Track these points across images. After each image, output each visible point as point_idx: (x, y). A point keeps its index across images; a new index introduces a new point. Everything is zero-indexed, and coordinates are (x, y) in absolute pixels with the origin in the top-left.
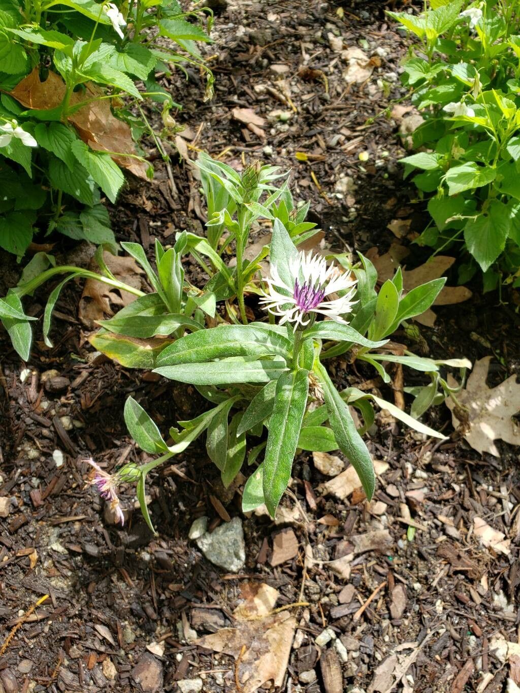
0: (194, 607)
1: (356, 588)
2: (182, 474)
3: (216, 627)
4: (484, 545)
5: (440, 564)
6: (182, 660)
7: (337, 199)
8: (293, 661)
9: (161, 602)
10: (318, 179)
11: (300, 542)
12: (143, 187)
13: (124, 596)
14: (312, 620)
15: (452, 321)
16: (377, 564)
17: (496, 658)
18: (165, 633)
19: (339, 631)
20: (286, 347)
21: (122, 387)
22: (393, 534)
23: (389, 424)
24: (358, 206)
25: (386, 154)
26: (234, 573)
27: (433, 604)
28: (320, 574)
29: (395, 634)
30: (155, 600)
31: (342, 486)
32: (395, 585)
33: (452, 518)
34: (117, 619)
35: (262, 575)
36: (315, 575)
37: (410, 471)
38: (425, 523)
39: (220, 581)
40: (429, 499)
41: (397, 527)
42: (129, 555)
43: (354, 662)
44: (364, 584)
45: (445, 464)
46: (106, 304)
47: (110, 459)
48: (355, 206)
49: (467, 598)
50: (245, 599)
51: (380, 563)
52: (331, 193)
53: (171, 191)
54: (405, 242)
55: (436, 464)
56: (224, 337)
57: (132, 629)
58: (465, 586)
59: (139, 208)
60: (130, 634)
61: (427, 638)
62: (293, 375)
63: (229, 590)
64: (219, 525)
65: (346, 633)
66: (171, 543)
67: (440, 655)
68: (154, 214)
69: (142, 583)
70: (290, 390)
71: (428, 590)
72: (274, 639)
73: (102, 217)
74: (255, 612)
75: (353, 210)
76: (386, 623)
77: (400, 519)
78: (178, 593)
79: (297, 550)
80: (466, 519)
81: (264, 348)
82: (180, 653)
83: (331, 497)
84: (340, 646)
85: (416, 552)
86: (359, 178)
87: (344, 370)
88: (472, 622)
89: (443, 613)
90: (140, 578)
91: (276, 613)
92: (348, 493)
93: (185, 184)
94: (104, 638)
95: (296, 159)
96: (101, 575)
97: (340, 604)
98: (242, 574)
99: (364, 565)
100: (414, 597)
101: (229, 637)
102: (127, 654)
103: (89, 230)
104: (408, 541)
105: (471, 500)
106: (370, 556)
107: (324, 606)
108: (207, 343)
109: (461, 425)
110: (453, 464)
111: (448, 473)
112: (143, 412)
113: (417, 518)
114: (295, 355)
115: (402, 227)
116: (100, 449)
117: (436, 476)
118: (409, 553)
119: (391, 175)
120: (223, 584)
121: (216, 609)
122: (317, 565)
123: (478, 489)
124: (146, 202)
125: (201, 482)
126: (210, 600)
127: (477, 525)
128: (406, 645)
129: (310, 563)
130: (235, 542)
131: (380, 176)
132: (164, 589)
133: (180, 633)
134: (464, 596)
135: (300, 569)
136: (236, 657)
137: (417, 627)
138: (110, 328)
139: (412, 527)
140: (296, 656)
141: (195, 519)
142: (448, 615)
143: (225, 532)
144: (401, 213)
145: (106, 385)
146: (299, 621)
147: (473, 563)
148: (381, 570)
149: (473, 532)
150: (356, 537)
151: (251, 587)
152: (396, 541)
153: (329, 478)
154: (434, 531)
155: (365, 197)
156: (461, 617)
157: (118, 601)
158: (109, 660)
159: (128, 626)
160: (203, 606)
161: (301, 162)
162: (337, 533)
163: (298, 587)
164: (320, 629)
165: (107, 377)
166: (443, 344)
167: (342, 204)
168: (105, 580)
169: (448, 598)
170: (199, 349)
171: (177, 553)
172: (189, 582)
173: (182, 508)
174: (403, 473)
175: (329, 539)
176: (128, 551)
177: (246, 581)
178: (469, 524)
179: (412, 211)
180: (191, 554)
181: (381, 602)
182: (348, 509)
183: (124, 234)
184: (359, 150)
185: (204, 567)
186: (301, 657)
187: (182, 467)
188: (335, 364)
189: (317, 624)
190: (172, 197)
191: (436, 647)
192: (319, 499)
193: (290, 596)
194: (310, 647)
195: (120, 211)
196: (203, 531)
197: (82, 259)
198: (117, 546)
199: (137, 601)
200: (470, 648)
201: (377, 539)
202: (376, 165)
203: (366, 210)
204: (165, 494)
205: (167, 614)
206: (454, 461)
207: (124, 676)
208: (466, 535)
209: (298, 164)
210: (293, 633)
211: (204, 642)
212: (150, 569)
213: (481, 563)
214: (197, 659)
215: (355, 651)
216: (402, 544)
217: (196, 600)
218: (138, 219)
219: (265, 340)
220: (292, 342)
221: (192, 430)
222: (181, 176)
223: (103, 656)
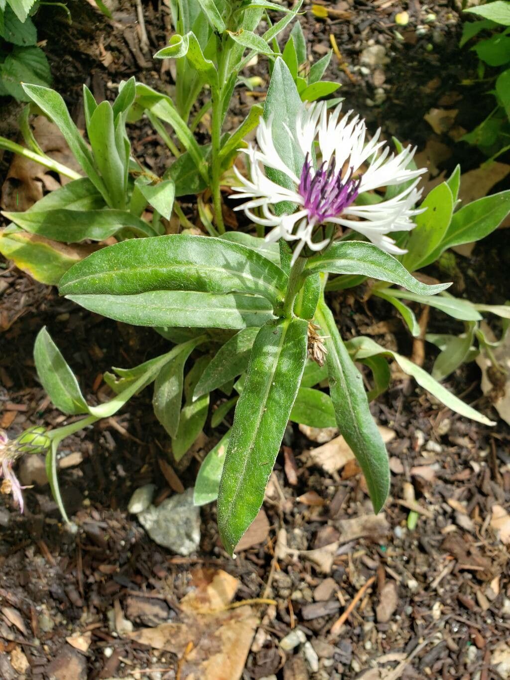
0: (130, 595)
1: (338, 583)
2: (122, 431)
3: (156, 620)
4: (501, 542)
5: (444, 559)
6: (112, 656)
7: (360, 74)
8: (250, 664)
9: (88, 586)
10: (339, 44)
11: (271, 524)
12: (101, 30)
13: (42, 575)
14: (279, 617)
15: (494, 251)
16: (367, 555)
17: (497, 674)
18: (92, 623)
19: (310, 633)
20: (275, 282)
21: (51, 306)
22: (389, 519)
23: (401, 381)
24: (388, 87)
25: (432, 17)
26: (183, 556)
27: (430, 607)
28: (293, 565)
29: (379, 641)
30: (81, 583)
31: (333, 456)
32: (386, 583)
33: (464, 503)
34: (31, 602)
35: (220, 561)
36: (287, 566)
37: (420, 441)
38: (432, 508)
39: (166, 565)
40: (440, 478)
41: (397, 510)
42: (49, 525)
43: (325, 670)
44: (348, 578)
45: (464, 435)
46: (37, 190)
47: (31, 400)
48: (385, 86)
49: (472, 603)
50: (197, 586)
51: (370, 555)
52: (355, 65)
53: (140, 41)
54: (445, 138)
55: (454, 435)
56: (170, 254)
57: (51, 615)
58: (471, 587)
59: (94, 61)
60: (47, 619)
61: (419, 648)
62: (282, 329)
63: (177, 575)
64: (170, 496)
65: (319, 637)
66: (105, 514)
67: (431, 668)
68: (113, 71)
69: (66, 560)
70: (275, 355)
71: (427, 589)
72: (229, 639)
73: (39, 66)
74: (207, 604)
75: (381, 91)
76: (369, 626)
77: (401, 502)
78: (110, 577)
79: (266, 533)
80: (482, 506)
81: (236, 281)
82: (110, 647)
83: (317, 470)
84: (310, 651)
85: (416, 543)
86: (393, 48)
87: (350, 306)
88: (476, 631)
89: (441, 619)
90: (63, 554)
91: (233, 609)
92: (339, 465)
93: (160, 33)
94: (13, 625)
95: (313, 15)
96: (14, 548)
97: (314, 601)
98: (195, 558)
99: (350, 555)
100: (407, 596)
101: (173, 632)
102: (42, 644)
103: (12, 79)
104: (408, 529)
105: (492, 483)
106: (358, 543)
107: (295, 603)
108: (140, 262)
109: (494, 390)
110: (475, 437)
111: (467, 448)
112: (57, 355)
113: (421, 500)
114: (289, 297)
115: (444, 120)
116: (17, 387)
117: (453, 450)
118: (407, 544)
119: (436, 46)
120: (169, 570)
121: (158, 599)
122: (291, 556)
123: (503, 470)
124: (104, 53)
125: (147, 442)
126: (150, 587)
127: (495, 515)
128: (392, 657)
129: (282, 551)
130: (187, 522)
131: (422, 47)
132: (94, 570)
133: (111, 623)
134: (468, 599)
135: (268, 558)
136: (180, 656)
137: (406, 634)
138: (24, 225)
139: (415, 512)
140: (255, 659)
141: (137, 487)
142: (447, 622)
143: (175, 507)
144: (445, 100)
145: (31, 301)
146: (262, 618)
147: (486, 561)
148: (370, 563)
149: (489, 524)
150: (344, 523)
151: (205, 574)
152: (393, 526)
153: (317, 445)
154: (441, 518)
155: (399, 74)
156: (462, 624)
157: (34, 580)
158: (19, 650)
159: (46, 611)
160: (141, 594)
161: (319, 20)
162: (321, 515)
163: (264, 577)
164: (287, 629)
165: (32, 290)
166: (481, 280)
167: (367, 83)
168: (18, 554)
169: (449, 601)
170: (127, 271)
171: (113, 528)
172: (125, 564)
173: (122, 473)
174: (411, 444)
175: (309, 522)
176: (48, 521)
177: (199, 567)
178: (485, 513)
179: (461, 97)
180: (131, 530)
181: (365, 601)
182: (336, 484)
183: (71, 95)
184: (397, 9)
185: (146, 547)
186: (260, 662)
187: (123, 421)
188: (341, 298)
189: (284, 622)
190: (141, 49)
191: (428, 658)
192: (301, 470)
193: (254, 588)
194: (272, 652)
195: (66, 62)
196: (146, 503)
197: (9, 124)
198: (34, 513)
199: (58, 581)
200: (468, 661)
201: (369, 525)
202: (418, 32)
203: (398, 92)
204: (100, 452)
205: (96, 600)
206: (477, 433)
207: (36, 671)
208: (481, 526)
209: (314, 22)
210: (253, 634)
211: (140, 636)
212: (77, 545)
213: (495, 563)
214: (131, 656)
215: (328, 658)
216: (399, 532)
217: (134, 586)
218: (92, 76)
219: (240, 267)
220: (287, 275)
221: (133, 382)
222: (155, 22)
223: (12, 645)
